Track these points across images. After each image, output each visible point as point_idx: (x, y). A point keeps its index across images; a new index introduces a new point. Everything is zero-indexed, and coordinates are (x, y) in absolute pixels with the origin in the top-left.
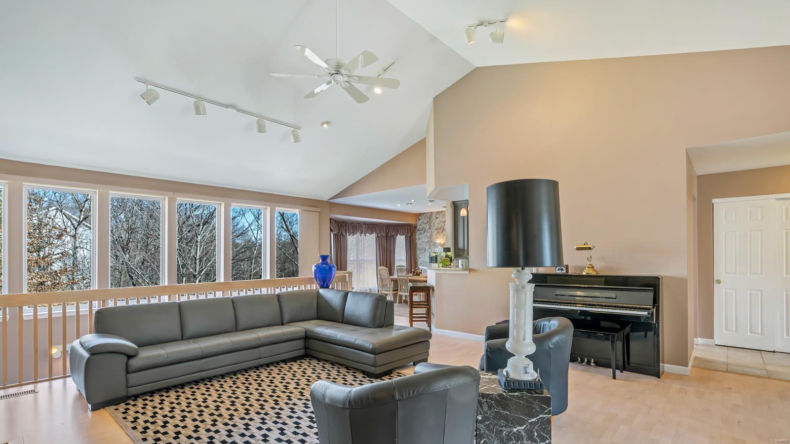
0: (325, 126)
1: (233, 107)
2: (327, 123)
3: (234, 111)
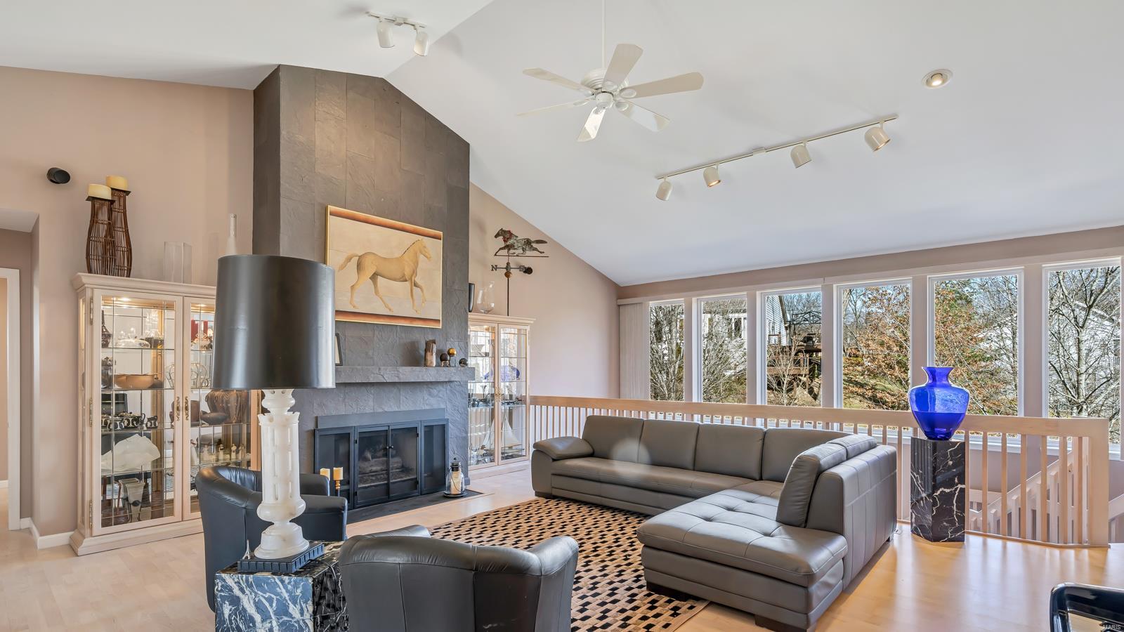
0: (937, 82)
1: (758, 149)
2: (939, 74)
3: (764, 154)
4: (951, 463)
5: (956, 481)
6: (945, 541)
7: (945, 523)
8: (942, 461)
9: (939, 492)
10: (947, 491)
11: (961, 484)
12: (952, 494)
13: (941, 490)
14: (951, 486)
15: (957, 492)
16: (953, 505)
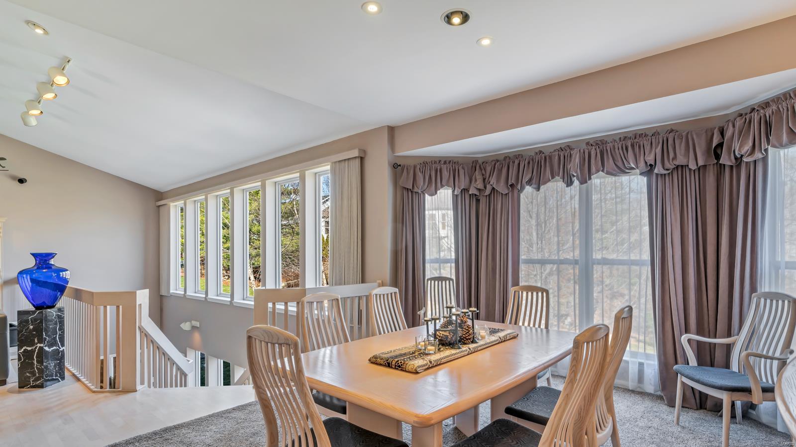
4: (31, 327)
5: (36, 341)
6: (29, 388)
7: (28, 374)
8: (25, 326)
9: (22, 350)
10: (29, 349)
11: (40, 343)
12: (33, 351)
13: (24, 348)
14: (33, 345)
15: (37, 350)
16: (34, 360)
